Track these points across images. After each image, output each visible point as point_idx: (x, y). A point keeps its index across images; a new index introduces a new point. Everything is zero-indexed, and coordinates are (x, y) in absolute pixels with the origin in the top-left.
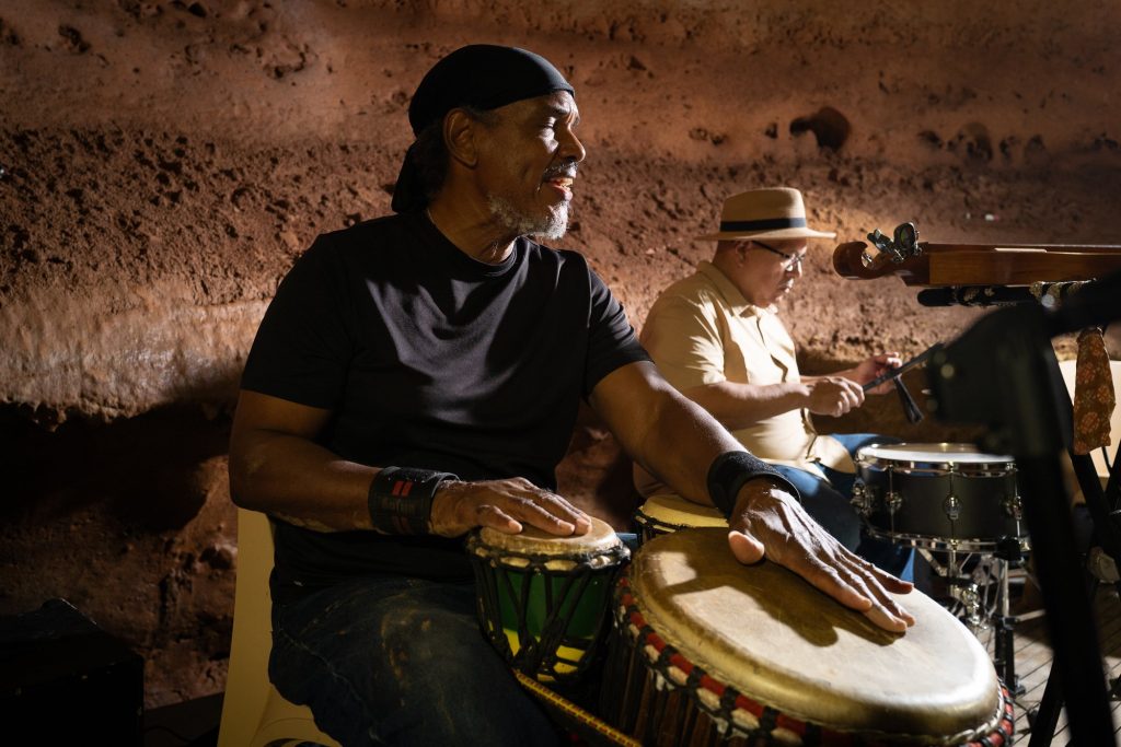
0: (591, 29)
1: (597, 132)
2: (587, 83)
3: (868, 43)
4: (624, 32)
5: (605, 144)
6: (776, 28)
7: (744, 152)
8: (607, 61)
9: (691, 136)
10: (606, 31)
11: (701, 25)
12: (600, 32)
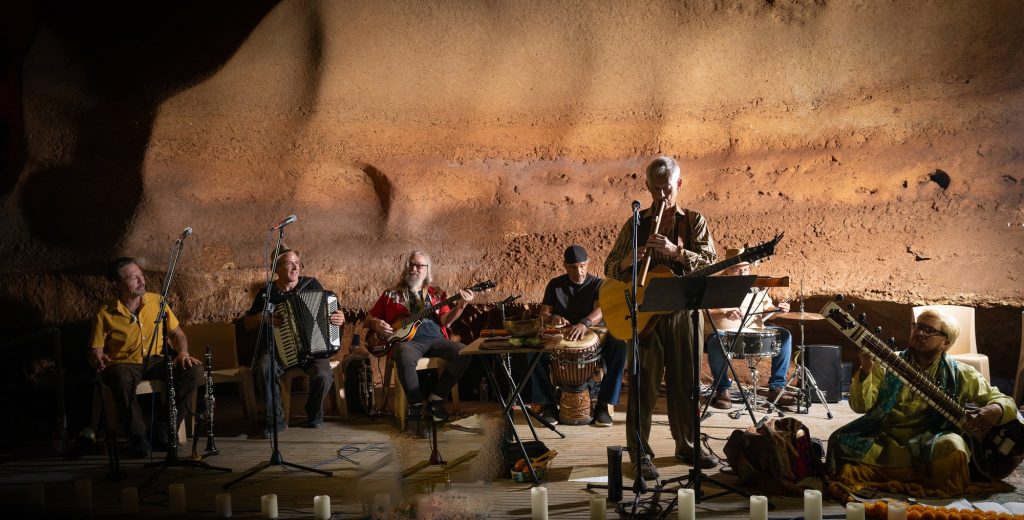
0: (816, 144)
1: (804, 196)
2: (806, 172)
3: (973, 129)
4: (832, 144)
5: (808, 200)
6: (917, 129)
7: (885, 197)
8: (819, 159)
9: (856, 191)
10: (824, 143)
11: (874, 134)
12: (820, 145)
